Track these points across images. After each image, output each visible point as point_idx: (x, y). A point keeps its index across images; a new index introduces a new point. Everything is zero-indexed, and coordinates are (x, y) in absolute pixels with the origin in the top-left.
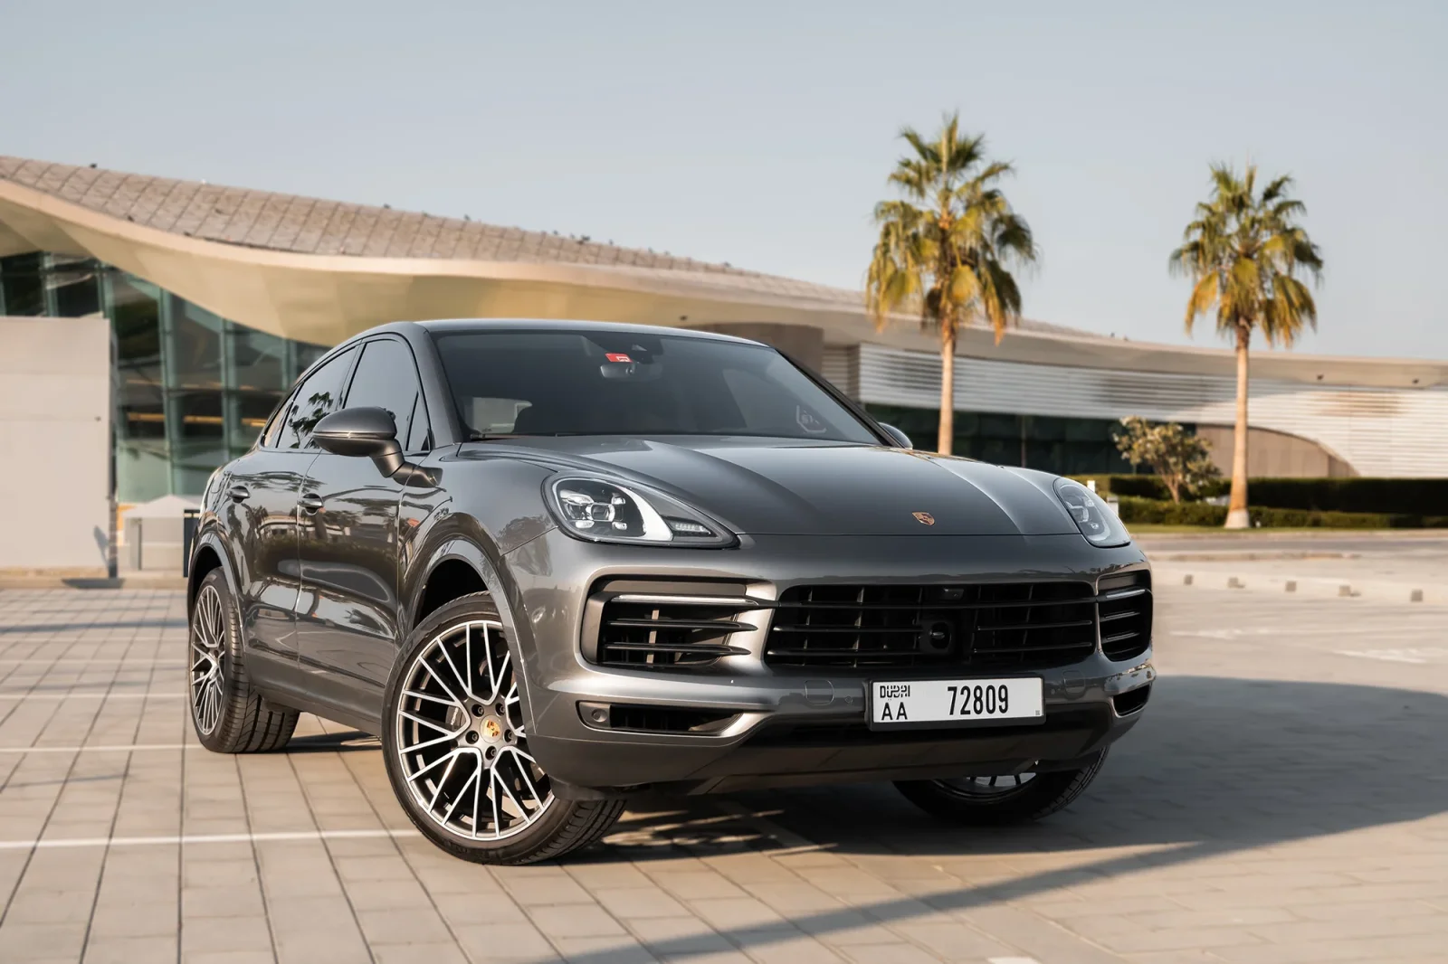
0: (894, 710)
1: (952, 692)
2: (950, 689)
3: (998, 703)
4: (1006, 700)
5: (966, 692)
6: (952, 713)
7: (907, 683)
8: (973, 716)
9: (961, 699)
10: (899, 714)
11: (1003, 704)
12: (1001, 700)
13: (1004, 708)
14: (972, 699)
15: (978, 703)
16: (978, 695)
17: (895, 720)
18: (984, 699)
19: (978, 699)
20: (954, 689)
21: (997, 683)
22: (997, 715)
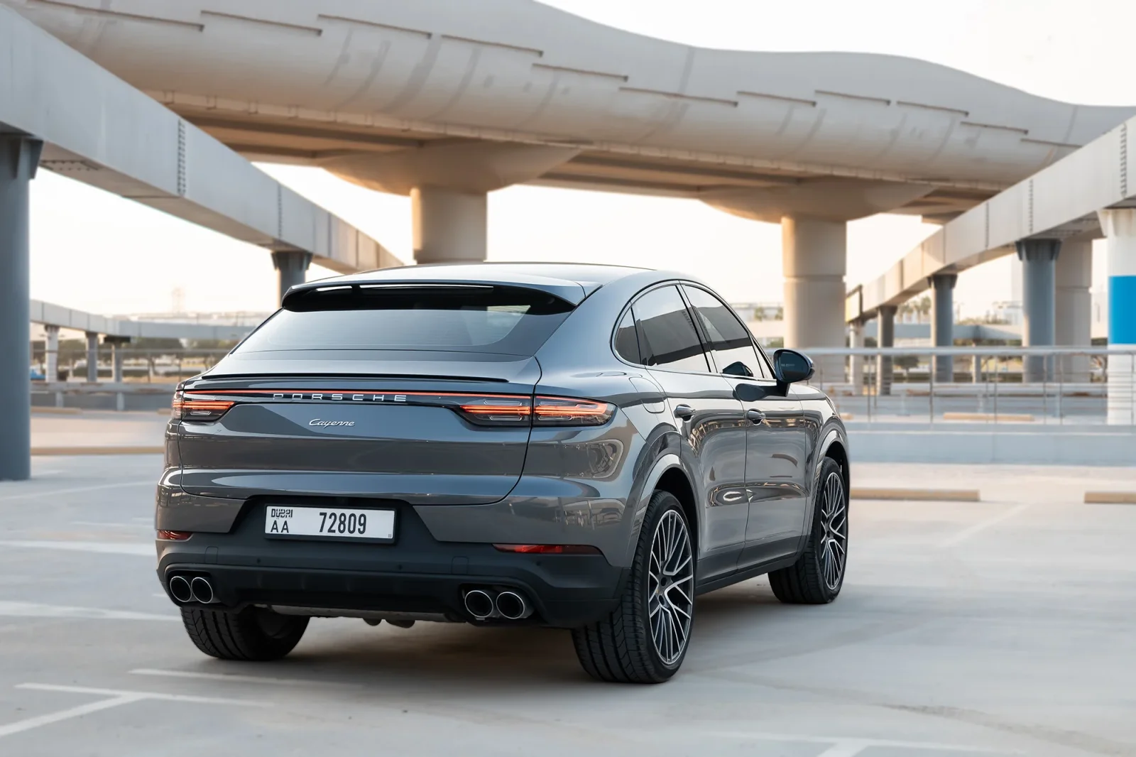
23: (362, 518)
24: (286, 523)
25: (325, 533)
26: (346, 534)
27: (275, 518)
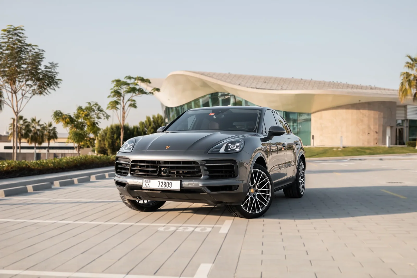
0: (147, 185)
1: (159, 183)
2: (159, 182)
3: (169, 185)
4: (171, 185)
5: (162, 183)
6: (159, 187)
7: (150, 180)
8: (163, 188)
9: (161, 184)
10: (148, 186)
11: (170, 186)
12: (170, 185)
13: (170, 187)
14: (163, 184)
15: (165, 185)
16: (165, 183)
17: (147, 187)
18: (166, 184)
19: (165, 184)
20: (160, 182)
21: (169, 181)
22: (169, 188)
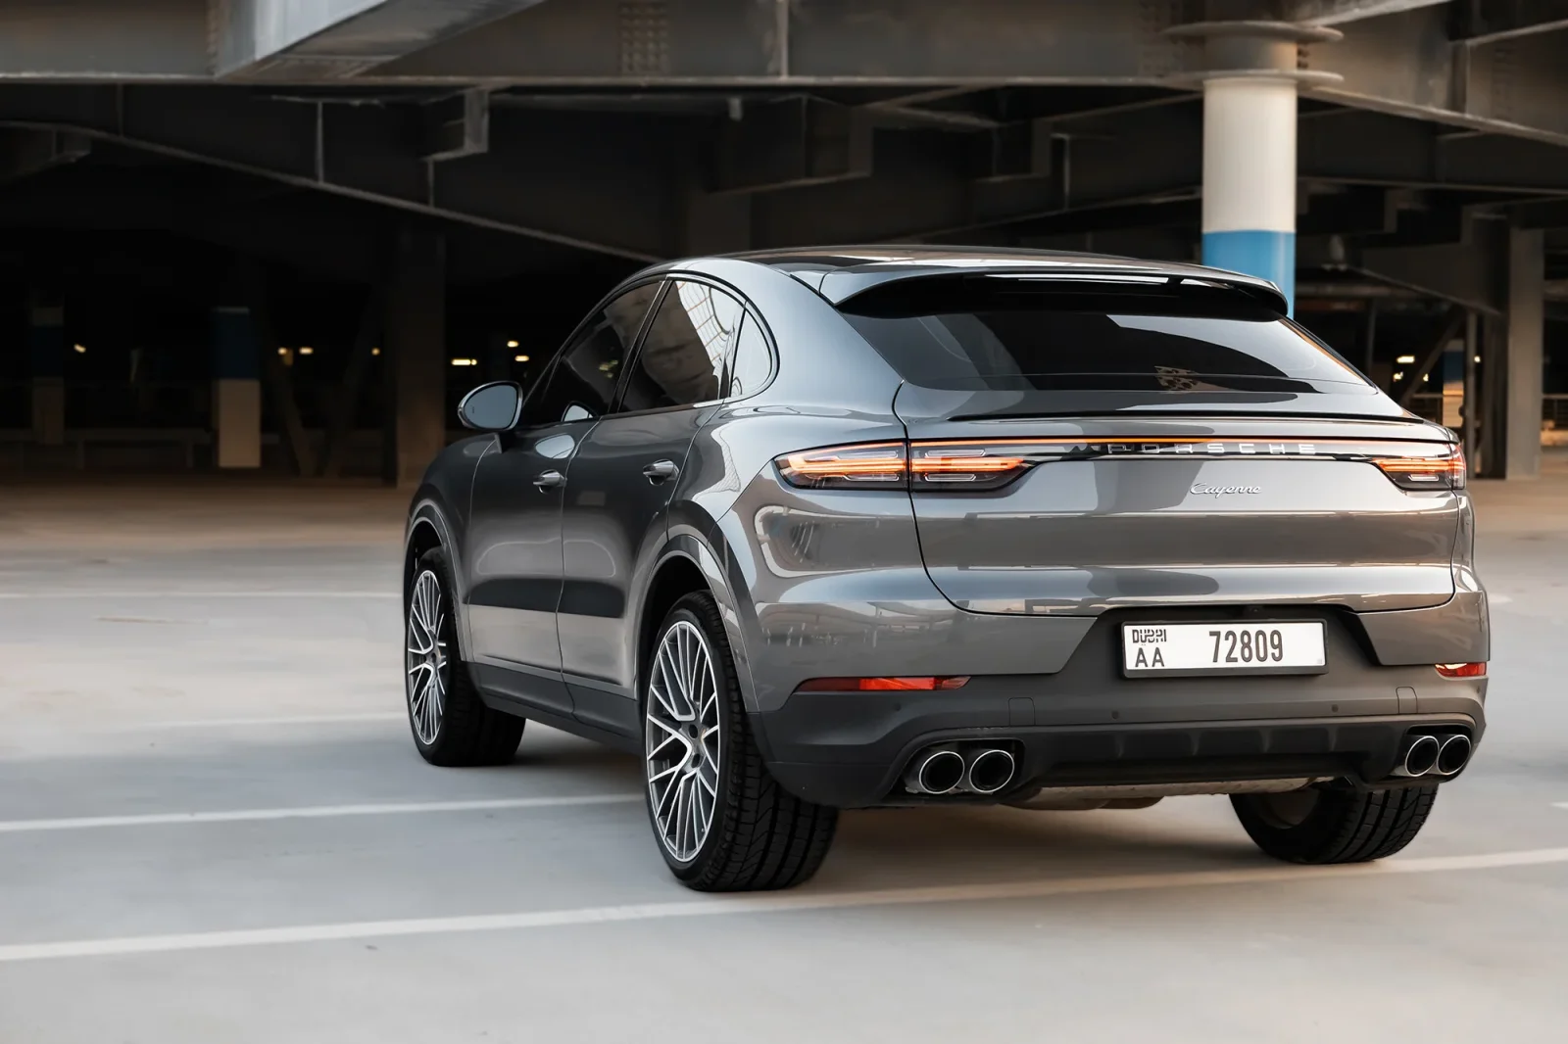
23: (1276, 637)
24: (1157, 651)
25: (1222, 663)
26: (1255, 663)
27: (1139, 645)
